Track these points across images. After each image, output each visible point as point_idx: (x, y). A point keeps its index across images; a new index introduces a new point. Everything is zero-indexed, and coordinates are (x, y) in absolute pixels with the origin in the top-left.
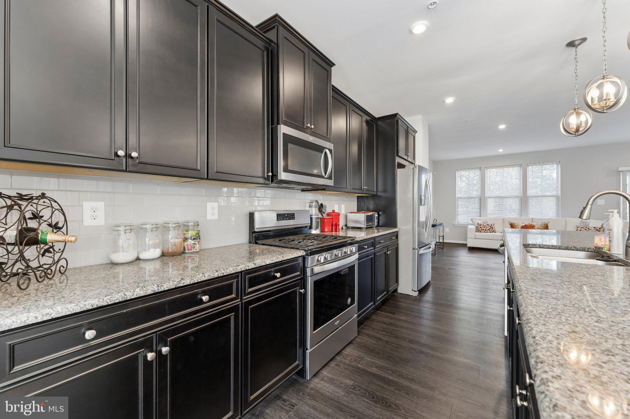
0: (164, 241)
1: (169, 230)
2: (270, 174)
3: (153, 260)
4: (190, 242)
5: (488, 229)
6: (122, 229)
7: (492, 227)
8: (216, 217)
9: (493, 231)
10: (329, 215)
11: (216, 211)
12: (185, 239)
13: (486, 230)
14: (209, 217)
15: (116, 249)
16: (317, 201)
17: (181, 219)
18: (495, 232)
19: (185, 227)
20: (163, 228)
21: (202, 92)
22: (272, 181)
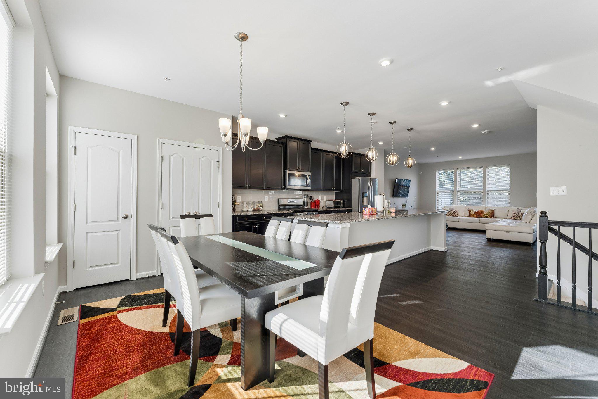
0: (254, 207)
1: (255, 204)
2: (284, 187)
3: (251, 211)
4: (260, 207)
5: (451, 213)
6: (245, 203)
7: (455, 213)
8: (267, 200)
9: (455, 215)
10: (315, 201)
11: (267, 198)
12: (259, 206)
13: (450, 215)
14: (265, 200)
15: (243, 208)
16: (307, 195)
17: (258, 201)
18: (457, 216)
19: (258, 203)
20: (253, 203)
21: (264, 166)
22: (285, 189)
